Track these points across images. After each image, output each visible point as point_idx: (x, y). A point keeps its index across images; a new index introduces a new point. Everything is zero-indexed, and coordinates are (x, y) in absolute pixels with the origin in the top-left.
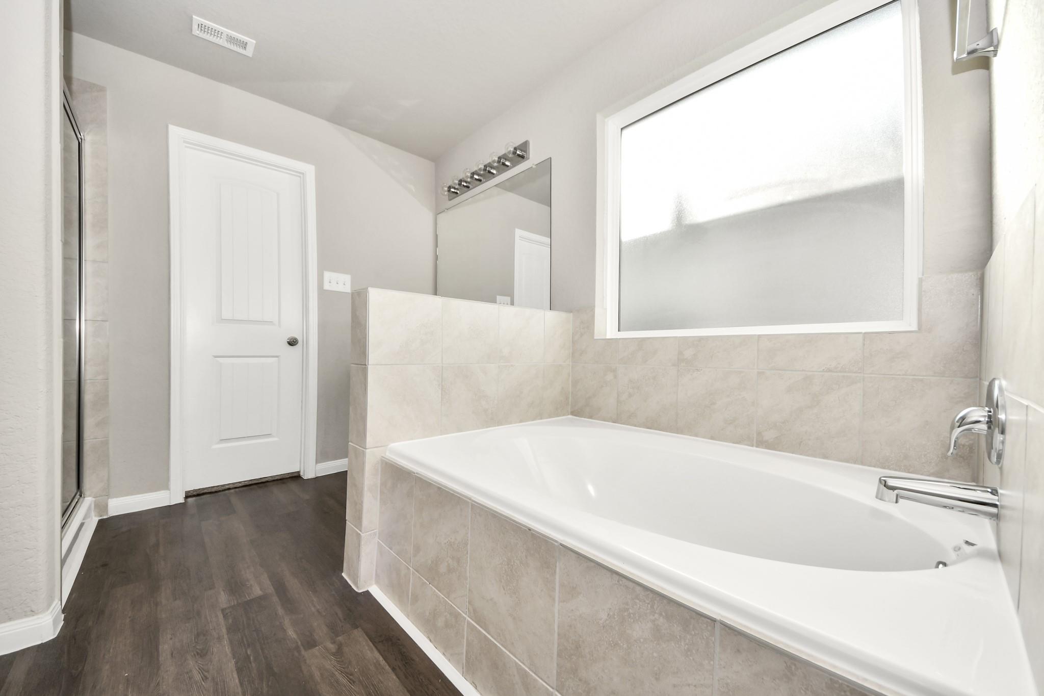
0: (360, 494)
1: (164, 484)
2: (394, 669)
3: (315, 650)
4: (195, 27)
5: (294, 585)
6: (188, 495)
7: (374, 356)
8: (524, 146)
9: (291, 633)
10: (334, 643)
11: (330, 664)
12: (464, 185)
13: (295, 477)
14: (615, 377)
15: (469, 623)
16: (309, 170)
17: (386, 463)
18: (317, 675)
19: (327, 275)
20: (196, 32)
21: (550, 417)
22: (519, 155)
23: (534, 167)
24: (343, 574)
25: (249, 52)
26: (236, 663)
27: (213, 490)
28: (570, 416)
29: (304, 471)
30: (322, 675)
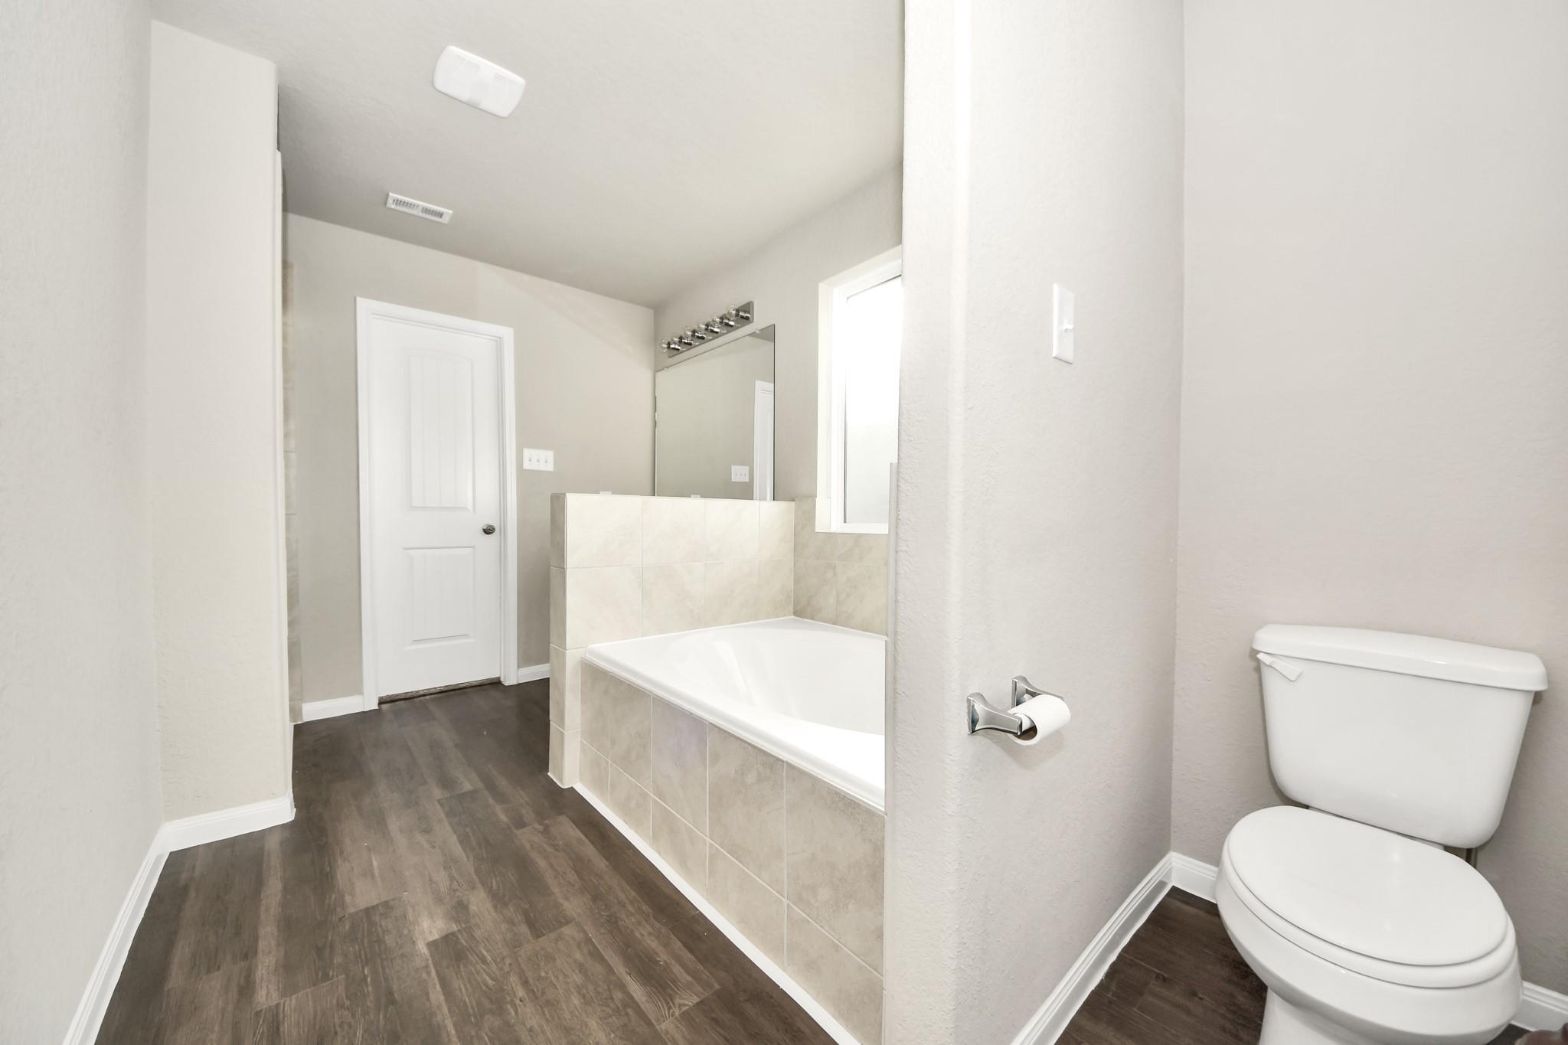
0: (562, 695)
1: (357, 689)
2: (592, 843)
3: (525, 830)
4: (390, 201)
5: (503, 783)
6: (382, 702)
7: (572, 560)
8: (748, 307)
9: (503, 817)
10: (541, 824)
11: (538, 839)
12: (685, 343)
13: (496, 683)
14: (835, 574)
15: (654, 800)
16: (507, 333)
17: (586, 664)
18: (528, 847)
19: (527, 453)
20: (391, 205)
21: (768, 618)
22: (742, 317)
23: (757, 332)
24: (549, 774)
25: (445, 220)
26: (458, 837)
27: (408, 696)
28: (793, 617)
29: (505, 678)
30: (532, 846)
